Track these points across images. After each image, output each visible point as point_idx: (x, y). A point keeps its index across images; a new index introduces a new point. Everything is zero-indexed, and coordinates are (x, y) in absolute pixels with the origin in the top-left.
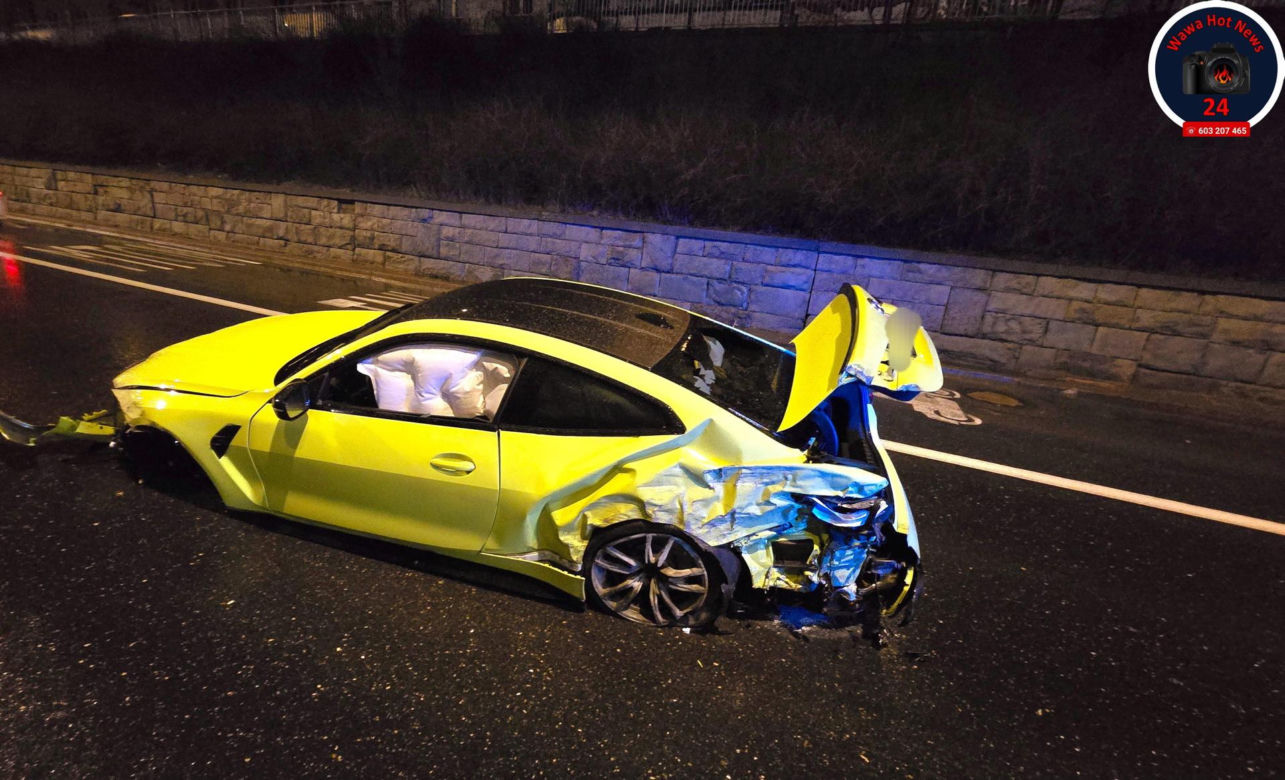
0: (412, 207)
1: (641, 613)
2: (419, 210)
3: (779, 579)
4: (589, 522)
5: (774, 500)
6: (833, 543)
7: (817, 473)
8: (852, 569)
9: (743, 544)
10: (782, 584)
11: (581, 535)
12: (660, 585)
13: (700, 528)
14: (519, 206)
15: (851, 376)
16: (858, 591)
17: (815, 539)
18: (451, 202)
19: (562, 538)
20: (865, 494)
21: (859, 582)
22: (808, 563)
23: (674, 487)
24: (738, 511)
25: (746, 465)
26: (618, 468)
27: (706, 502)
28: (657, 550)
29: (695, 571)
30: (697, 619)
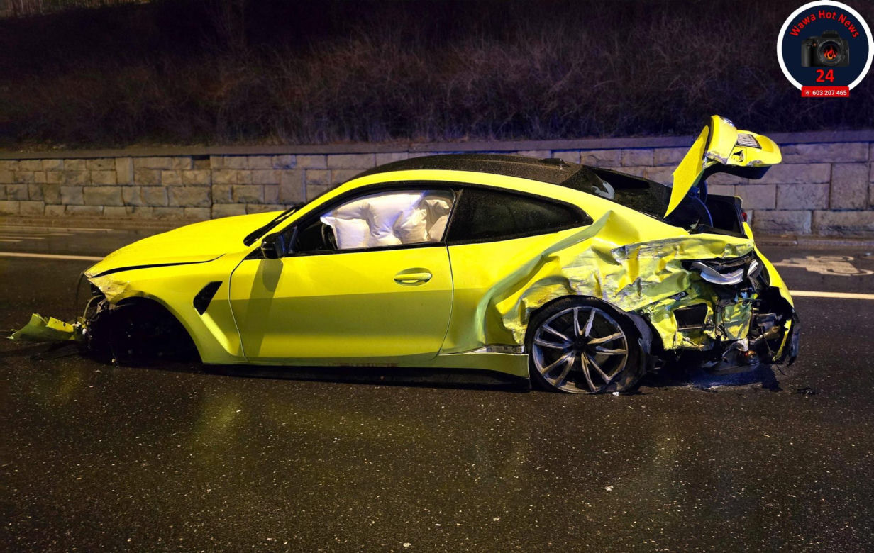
0: (273, 155)
1: (577, 386)
2: (280, 157)
3: (684, 340)
4: (527, 307)
5: (668, 268)
6: (722, 301)
7: (699, 241)
8: (741, 326)
9: (650, 310)
10: (687, 344)
11: (521, 320)
12: (590, 357)
13: (615, 297)
14: (387, 140)
15: (711, 160)
16: (749, 343)
17: (708, 303)
18: (314, 144)
19: (506, 325)
20: (739, 254)
21: (750, 336)
22: (705, 323)
23: (590, 267)
24: (643, 279)
25: (643, 242)
26: (544, 259)
27: (616, 275)
28: (583, 325)
29: (616, 335)
30: (623, 384)
